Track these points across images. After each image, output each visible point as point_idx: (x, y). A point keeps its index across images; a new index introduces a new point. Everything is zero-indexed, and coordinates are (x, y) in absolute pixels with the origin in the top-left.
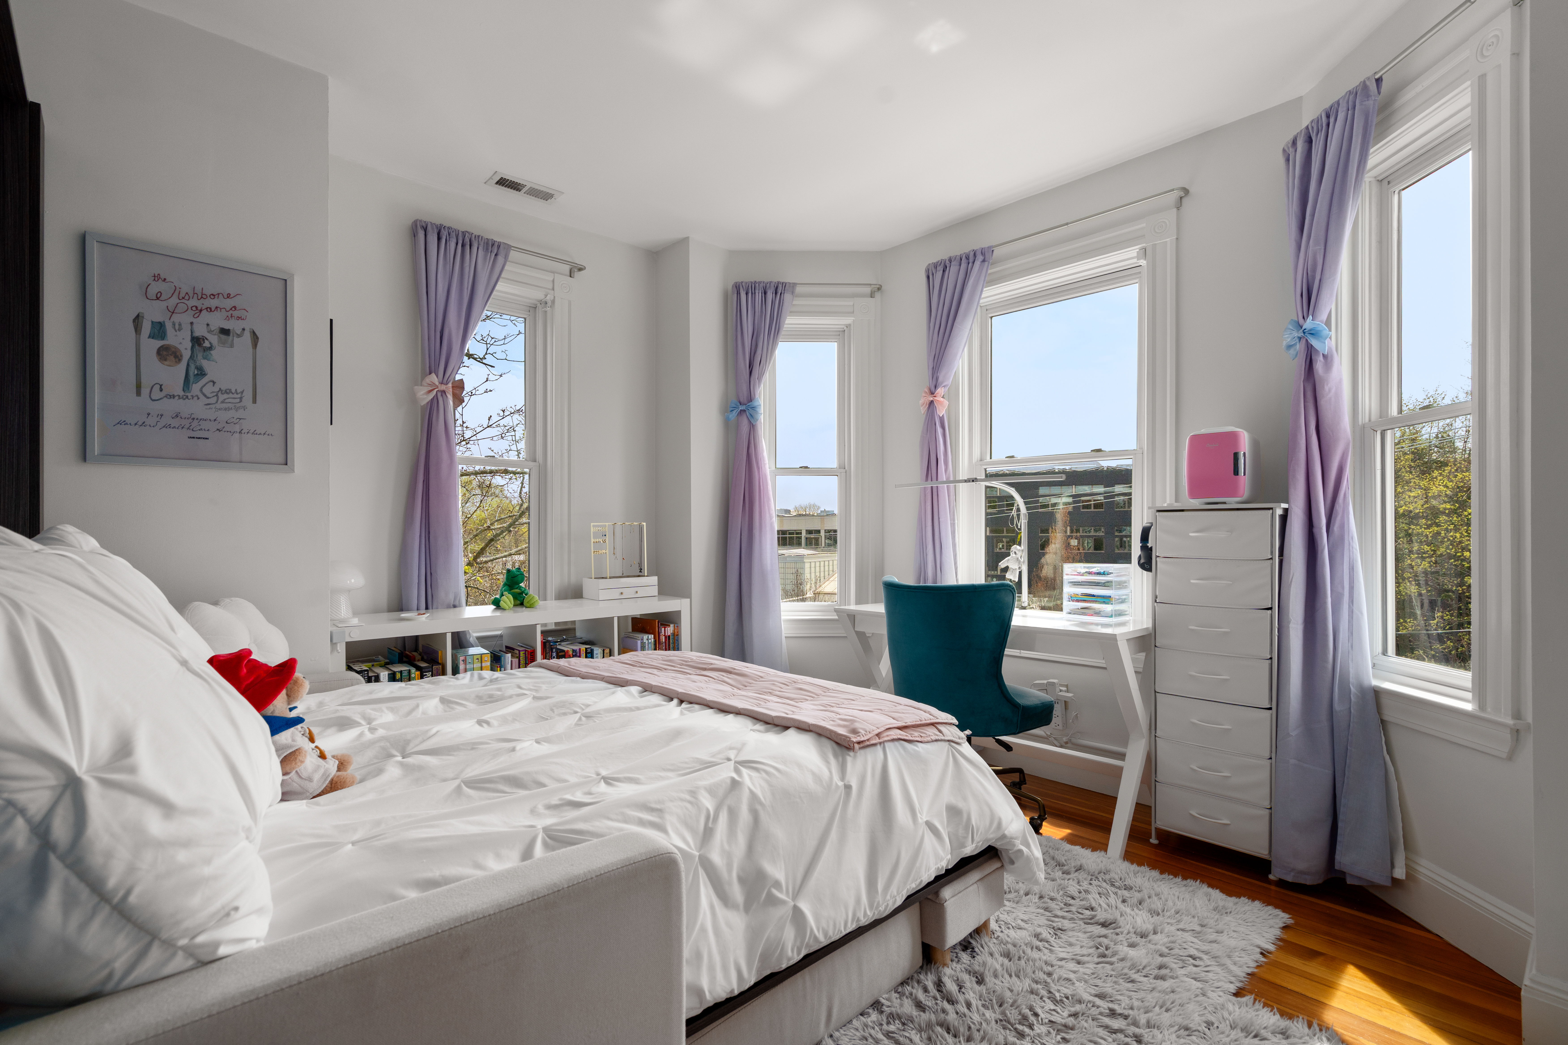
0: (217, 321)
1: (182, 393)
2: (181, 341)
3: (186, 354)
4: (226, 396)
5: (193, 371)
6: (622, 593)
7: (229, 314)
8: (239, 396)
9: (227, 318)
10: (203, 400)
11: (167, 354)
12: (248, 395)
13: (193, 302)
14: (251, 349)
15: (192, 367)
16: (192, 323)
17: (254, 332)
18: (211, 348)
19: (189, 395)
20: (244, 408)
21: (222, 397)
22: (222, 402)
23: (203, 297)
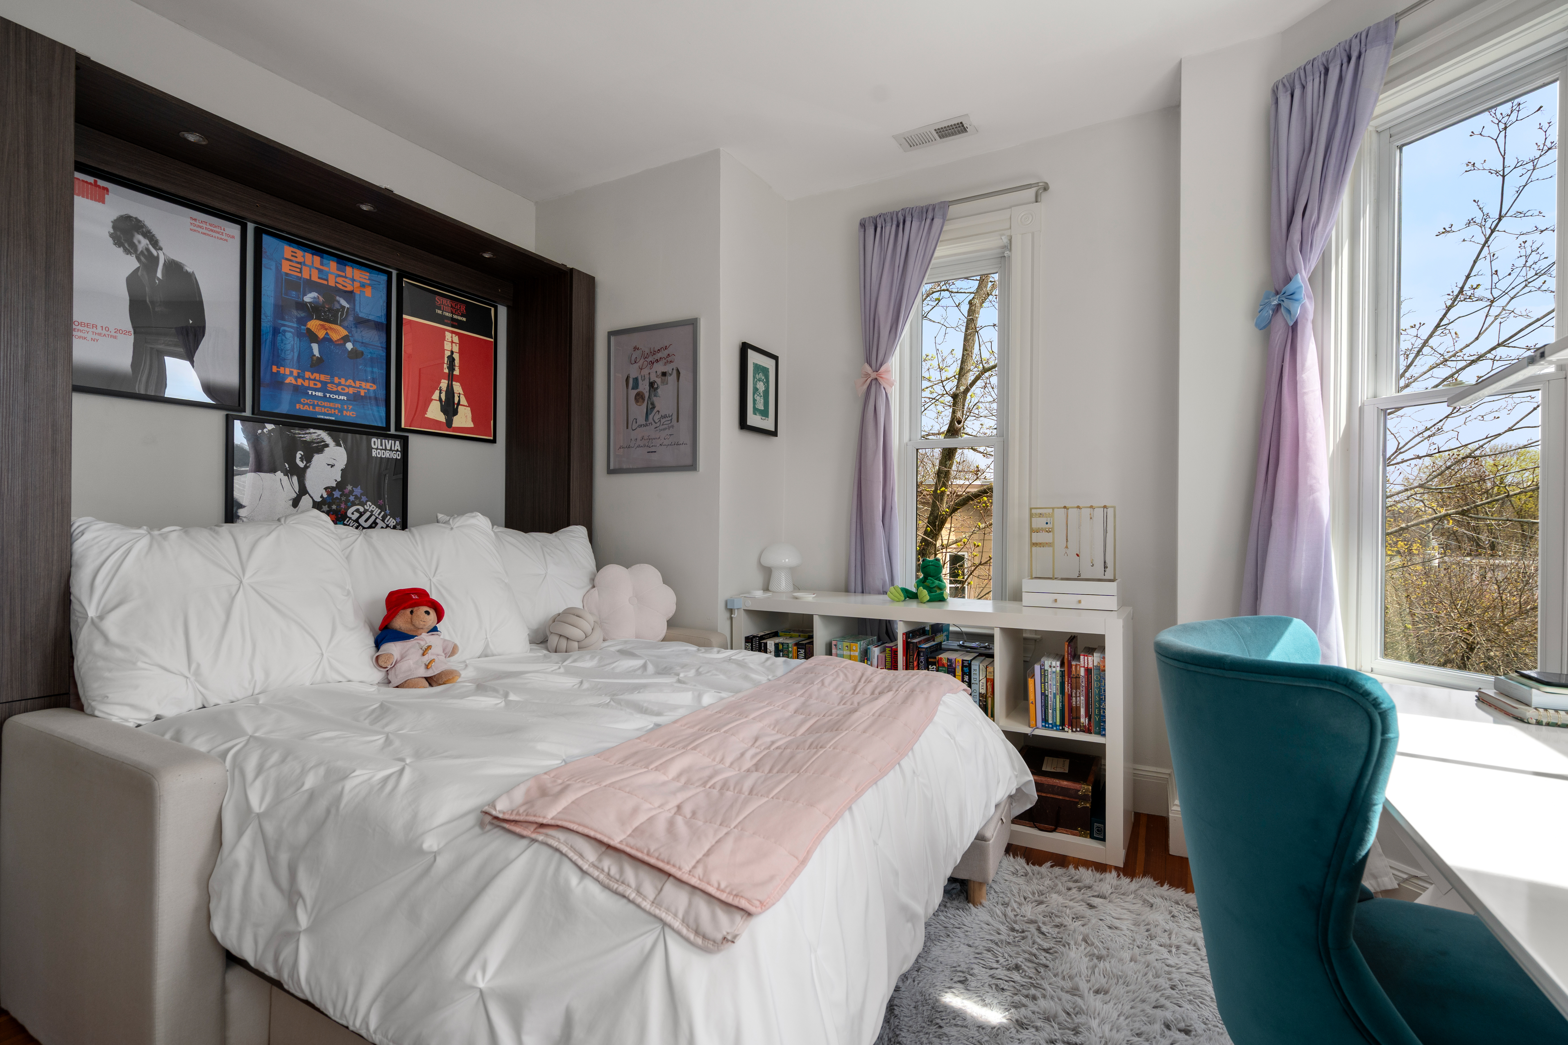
0: (660, 368)
1: (644, 423)
2: (644, 387)
3: (647, 395)
4: (664, 420)
5: (650, 406)
6: (1056, 601)
7: (666, 361)
8: (670, 418)
9: (665, 364)
10: (654, 425)
11: (639, 397)
12: (675, 417)
13: (650, 359)
14: (676, 382)
15: (649, 403)
16: (649, 373)
17: (678, 370)
18: (657, 388)
19: (648, 423)
20: (673, 426)
21: (663, 421)
22: (663, 425)
23: (654, 353)
